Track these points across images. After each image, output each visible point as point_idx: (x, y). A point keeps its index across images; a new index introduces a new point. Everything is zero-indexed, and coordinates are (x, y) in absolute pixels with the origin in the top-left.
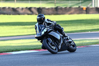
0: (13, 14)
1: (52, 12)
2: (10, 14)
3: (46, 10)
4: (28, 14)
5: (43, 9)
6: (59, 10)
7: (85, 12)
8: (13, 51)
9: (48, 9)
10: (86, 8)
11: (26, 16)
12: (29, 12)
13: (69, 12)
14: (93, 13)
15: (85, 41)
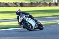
0: (5, 7)
2: (4, 7)
4: (15, 7)
8: (5, 28)
11: (13, 7)
12: (15, 5)
13: (39, 6)
14: (53, 6)
15: (48, 23)
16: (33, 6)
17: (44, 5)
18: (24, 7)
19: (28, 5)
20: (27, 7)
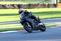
2: (1, 9)
3: (23, 6)
4: (12, 9)
5: (21, 5)
6: (31, 6)
7: (47, 7)
9: (24, 5)
10: (48, 5)
12: (13, 7)
13: (37, 7)
14: (52, 8)
16: (31, 7)
17: (43, 7)
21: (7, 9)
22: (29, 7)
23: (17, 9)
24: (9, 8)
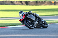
1: (34, 4)
2: (9, 5)
4: (20, 5)
7: (53, 4)
9: (32, 2)
10: (54, 2)
13: (44, 4)
15: (53, 21)
16: (38, 4)
17: (49, 4)
18: (30, 5)
19: (33, 4)
20: (32, 5)
21: (15, 5)
22: (36, 4)
23: (25, 5)
24: (17, 5)
